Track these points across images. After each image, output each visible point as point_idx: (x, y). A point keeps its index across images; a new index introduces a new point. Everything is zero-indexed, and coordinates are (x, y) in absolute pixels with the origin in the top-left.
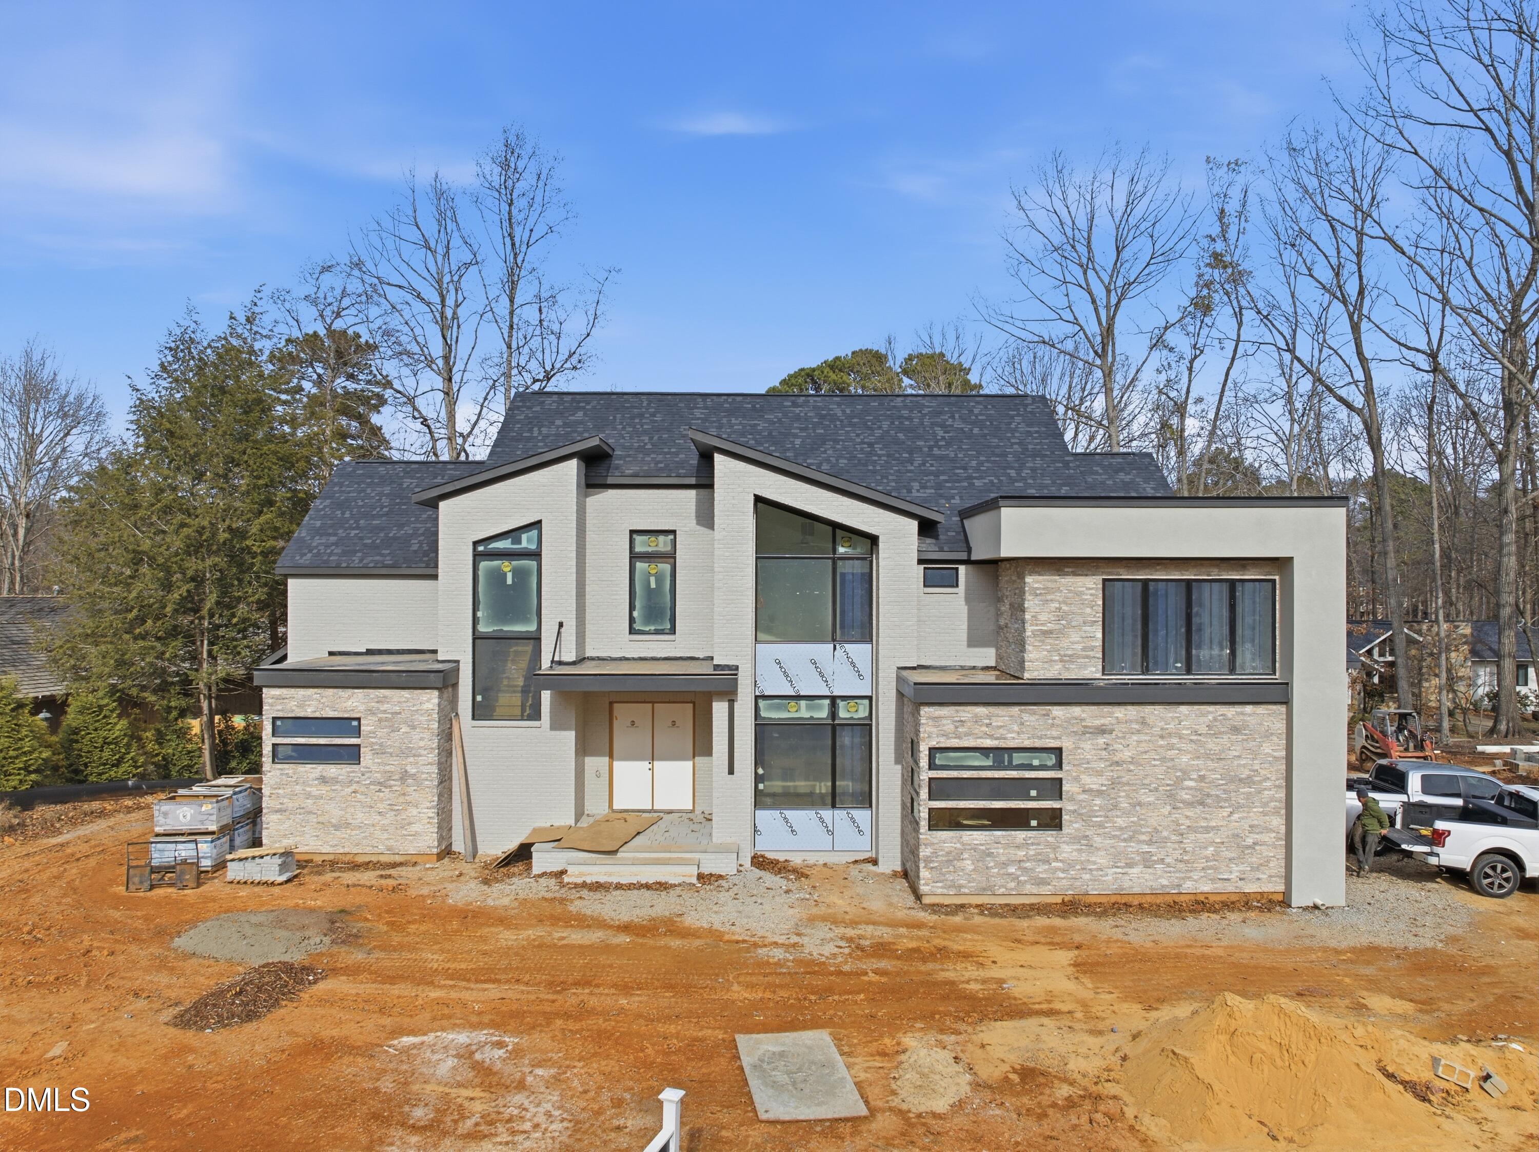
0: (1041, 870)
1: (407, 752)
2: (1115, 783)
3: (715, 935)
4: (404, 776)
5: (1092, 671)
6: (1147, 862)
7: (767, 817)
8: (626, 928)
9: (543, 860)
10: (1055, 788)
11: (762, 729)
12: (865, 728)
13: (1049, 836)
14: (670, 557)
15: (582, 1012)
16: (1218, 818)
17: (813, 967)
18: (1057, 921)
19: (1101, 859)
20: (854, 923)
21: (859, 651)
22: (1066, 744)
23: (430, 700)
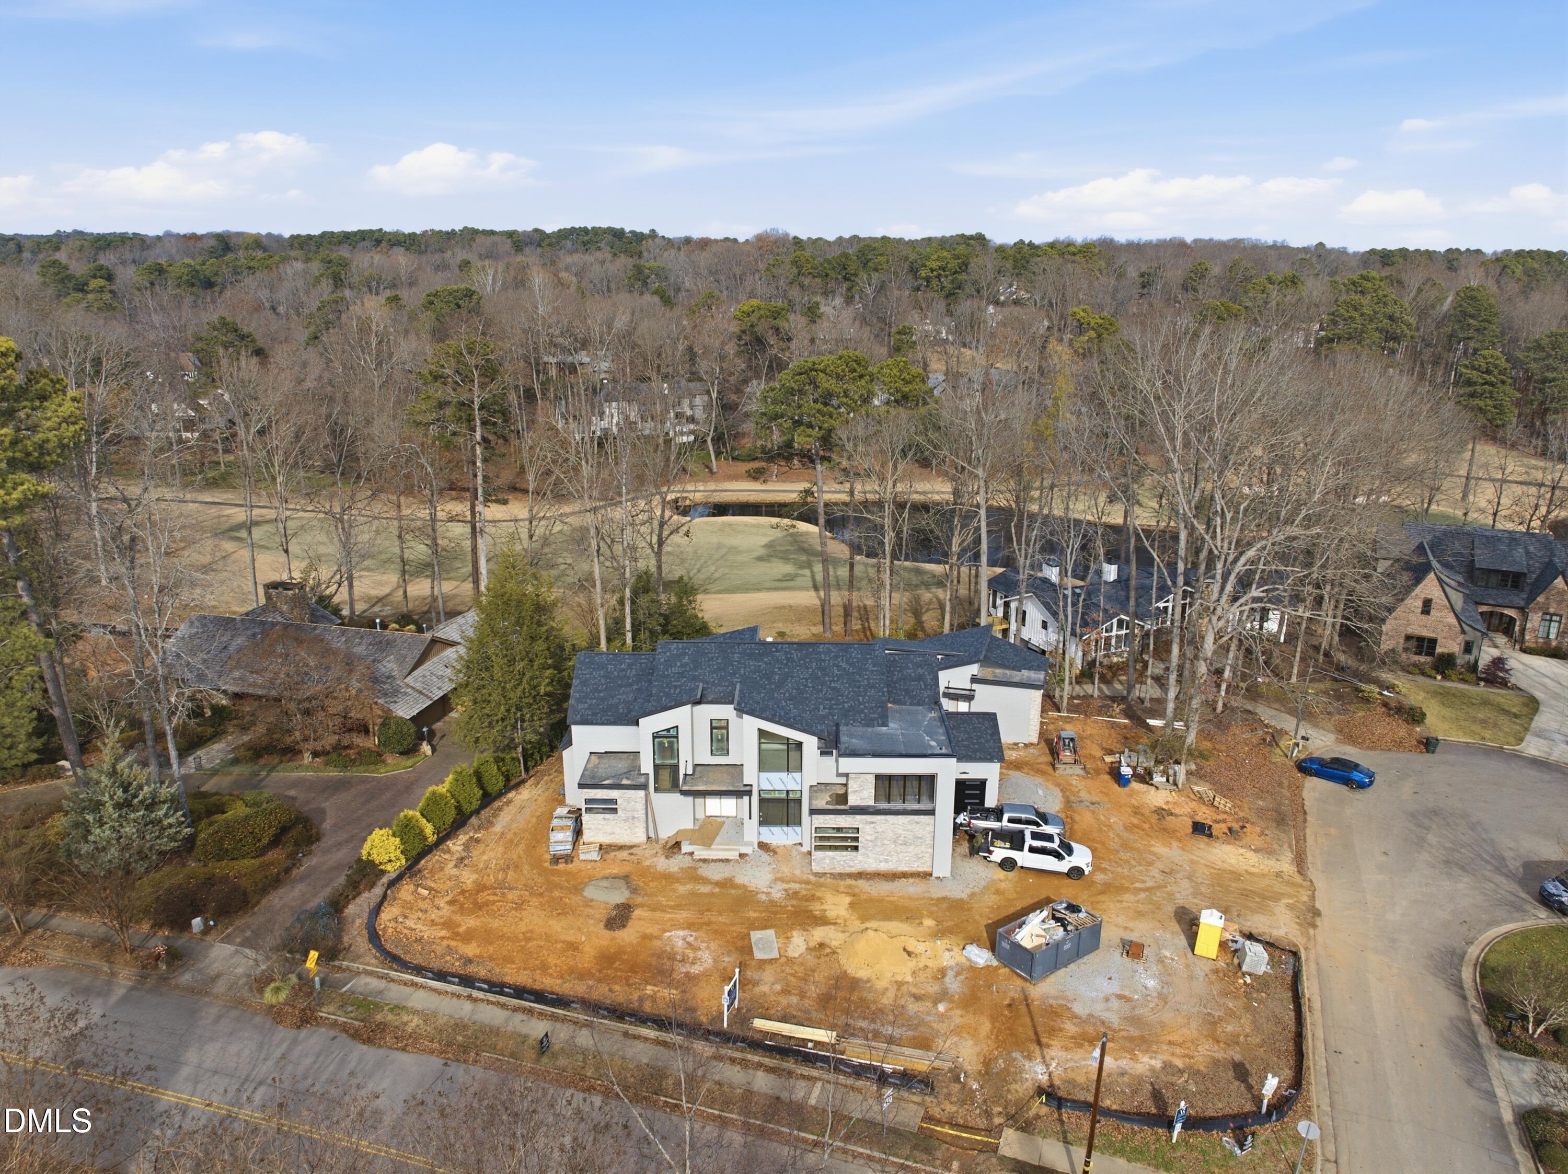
0: (851, 863)
1: (634, 810)
2: (876, 838)
3: (744, 887)
4: (633, 818)
5: (871, 802)
6: (886, 861)
7: (764, 829)
8: (717, 884)
9: (686, 848)
10: (856, 839)
11: (762, 801)
12: (799, 801)
13: (854, 853)
14: (727, 728)
15: (709, 923)
16: (911, 848)
17: (773, 903)
18: (853, 882)
19: (871, 861)
20: (788, 882)
21: (797, 775)
22: (860, 826)
23: (642, 793)
